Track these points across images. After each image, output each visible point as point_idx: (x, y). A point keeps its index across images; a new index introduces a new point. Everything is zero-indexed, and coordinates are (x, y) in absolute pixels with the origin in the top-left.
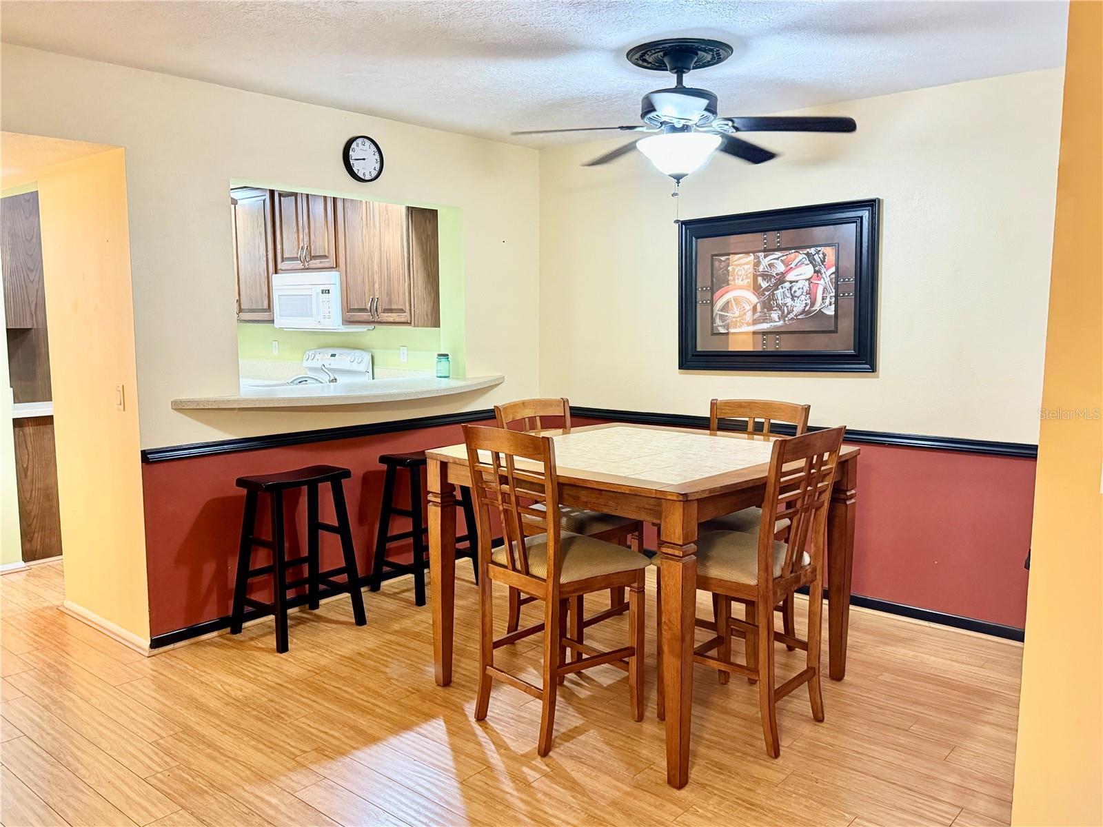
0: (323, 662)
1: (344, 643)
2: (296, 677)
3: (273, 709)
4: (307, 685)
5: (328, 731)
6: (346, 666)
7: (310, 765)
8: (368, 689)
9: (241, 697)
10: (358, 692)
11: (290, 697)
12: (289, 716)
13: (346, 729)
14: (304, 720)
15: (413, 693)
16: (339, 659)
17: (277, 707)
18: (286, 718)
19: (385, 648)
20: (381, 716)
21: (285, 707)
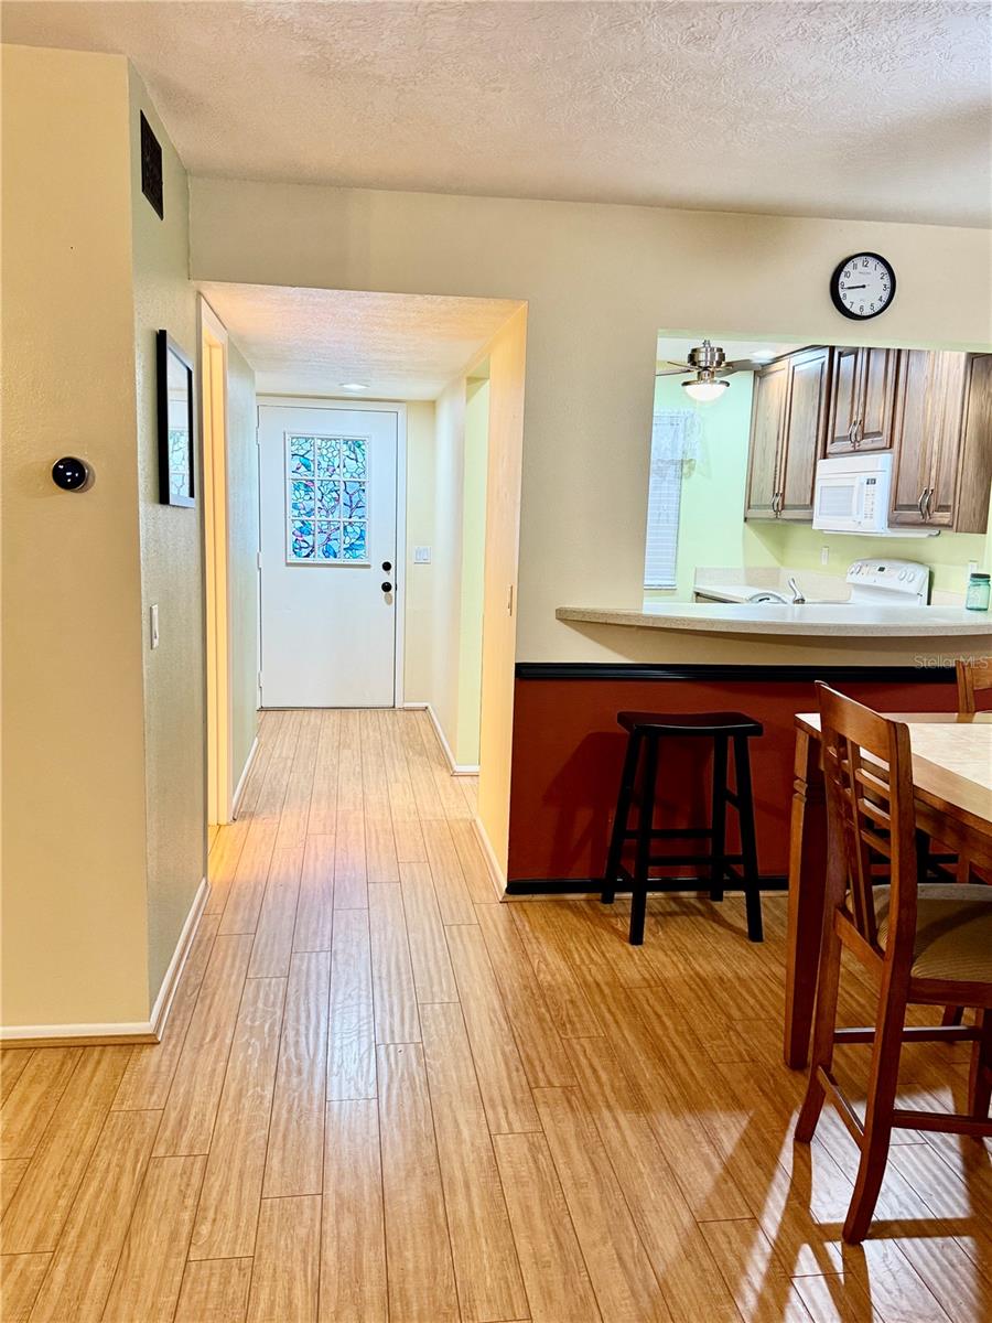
0: (670, 973)
1: (715, 957)
2: (622, 981)
3: (564, 1013)
4: (628, 997)
5: (599, 1068)
6: (691, 989)
7: (542, 1105)
8: (692, 1031)
9: (545, 984)
10: (676, 1030)
11: (595, 1005)
12: (574, 1030)
13: (621, 1075)
14: (585, 1042)
15: (743, 1061)
16: (691, 977)
17: (572, 1012)
18: (569, 1031)
19: (759, 982)
20: (674, 1076)
21: (580, 1016)
